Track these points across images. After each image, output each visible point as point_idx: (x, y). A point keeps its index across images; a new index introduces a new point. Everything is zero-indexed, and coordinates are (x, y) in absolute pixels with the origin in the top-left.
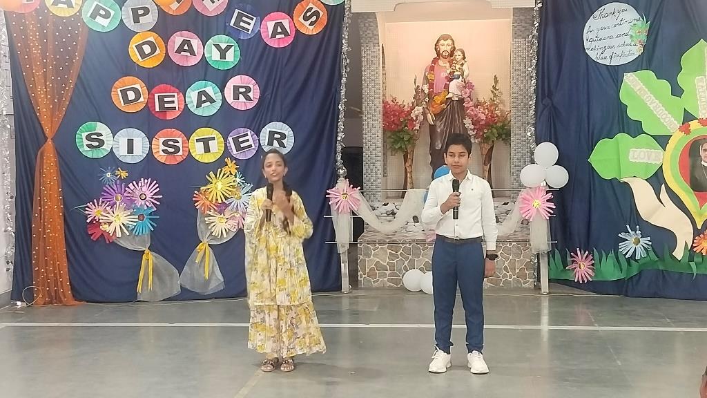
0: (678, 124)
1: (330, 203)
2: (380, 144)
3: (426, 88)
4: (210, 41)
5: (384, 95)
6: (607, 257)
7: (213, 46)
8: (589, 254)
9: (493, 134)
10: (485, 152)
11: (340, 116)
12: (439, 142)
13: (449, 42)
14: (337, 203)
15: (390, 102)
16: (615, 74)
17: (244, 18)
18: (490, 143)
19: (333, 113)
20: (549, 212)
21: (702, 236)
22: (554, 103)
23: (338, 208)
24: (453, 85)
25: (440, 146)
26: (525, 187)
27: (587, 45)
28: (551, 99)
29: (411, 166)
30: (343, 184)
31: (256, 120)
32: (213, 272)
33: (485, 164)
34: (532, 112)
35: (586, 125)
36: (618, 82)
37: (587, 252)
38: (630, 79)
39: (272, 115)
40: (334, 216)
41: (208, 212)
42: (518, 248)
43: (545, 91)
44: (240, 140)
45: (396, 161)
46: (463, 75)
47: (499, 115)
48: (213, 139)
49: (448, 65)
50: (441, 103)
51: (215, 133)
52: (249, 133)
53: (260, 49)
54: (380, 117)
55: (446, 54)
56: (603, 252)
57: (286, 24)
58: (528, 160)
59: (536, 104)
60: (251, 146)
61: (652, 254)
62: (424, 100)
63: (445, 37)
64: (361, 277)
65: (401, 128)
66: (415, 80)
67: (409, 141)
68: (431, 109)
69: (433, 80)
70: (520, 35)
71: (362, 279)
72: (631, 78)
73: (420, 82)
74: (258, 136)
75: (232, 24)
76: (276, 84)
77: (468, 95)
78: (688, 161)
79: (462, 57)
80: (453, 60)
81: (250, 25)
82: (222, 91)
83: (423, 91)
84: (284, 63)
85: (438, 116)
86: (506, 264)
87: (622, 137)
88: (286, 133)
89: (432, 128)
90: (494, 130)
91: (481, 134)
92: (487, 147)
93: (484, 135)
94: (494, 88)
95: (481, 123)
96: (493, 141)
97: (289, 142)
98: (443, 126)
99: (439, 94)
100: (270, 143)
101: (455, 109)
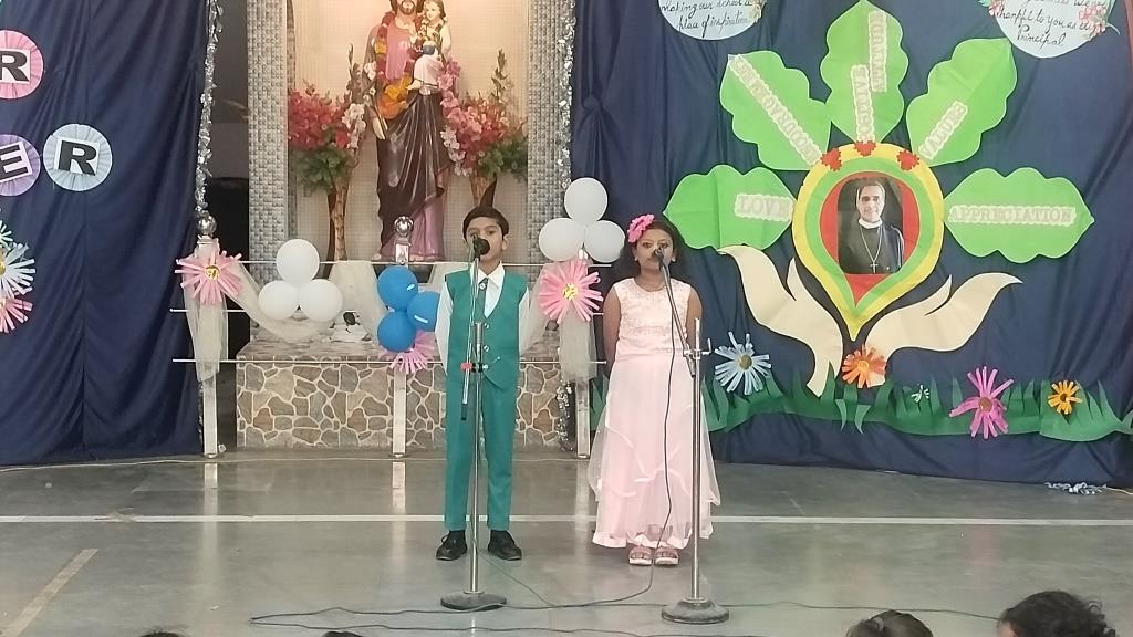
0: (819, 151)
1: (182, 285)
2: (282, 172)
3: (371, 70)
5: (290, 80)
9: (495, 161)
10: (481, 192)
11: (203, 118)
12: (395, 173)
14: (196, 285)
15: (303, 93)
16: (712, 56)
18: (490, 176)
21: (857, 353)
22: (604, 107)
23: (199, 295)
24: (423, 66)
25: (397, 180)
26: (550, 261)
28: (599, 99)
29: (342, 217)
30: (208, 248)
31: (36, 119)
34: (565, 121)
35: (661, 150)
36: (717, 73)
38: (737, 65)
39: (67, 112)
40: (190, 310)
42: (538, 374)
43: (587, 83)
44: (4, 158)
45: (313, 207)
46: (439, 48)
47: (507, 124)
49: (412, 27)
50: (400, 99)
52: (21, 144)
54: (281, 121)
58: (557, 209)
59: (573, 107)
60: (25, 170)
61: (772, 386)
62: (367, 91)
64: (242, 426)
65: (323, 144)
66: (351, 52)
67: (338, 168)
68: (381, 110)
69: (385, 55)
71: (244, 431)
72: (740, 65)
73: (360, 56)
74: (40, 149)
76: (77, 51)
77: (449, 84)
78: (837, 218)
79: (438, 12)
80: (421, 18)
83: (365, 74)
84: (94, 10)
85: (394, 122)
87: (724, 173)
88: (96, 146)
89: (382, 146)
90: (498, 154)
91: (473, 159)
92: (484, 184)
93: (479, 162)
94: (499, 74)
95: (473, 139)
96: (495, 174)
97: (103, 165)
98: (402, 141)
99: (394, 81)
100: (64, 166)
101: (426, 111)
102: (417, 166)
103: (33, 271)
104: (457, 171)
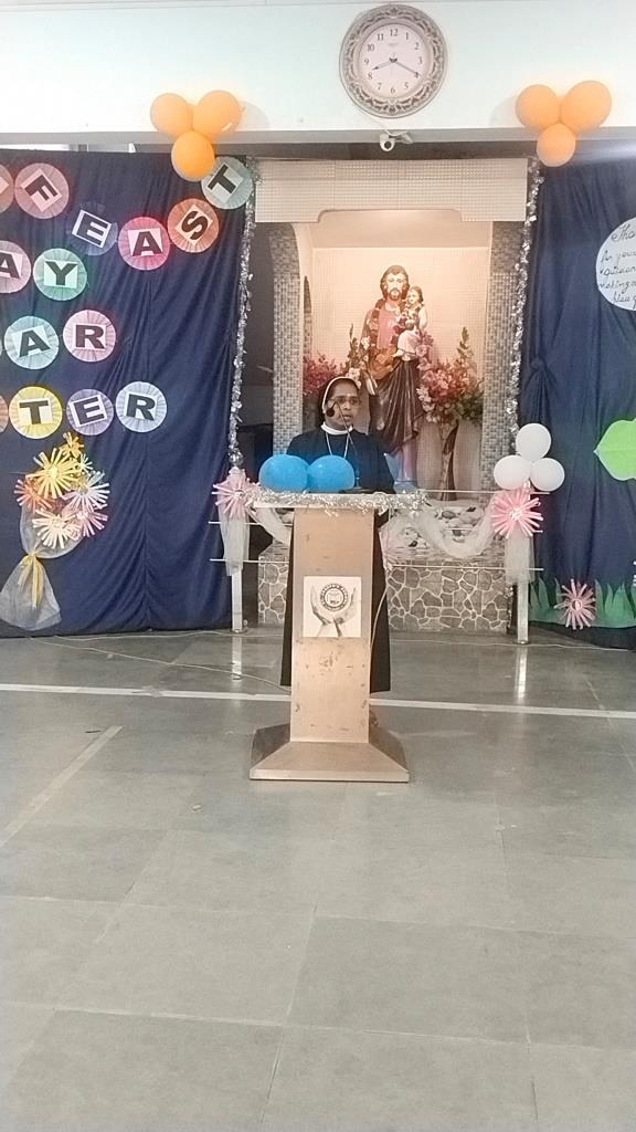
1: (217, 504)
2: (298, 419)
3: (366, 342)
4: (41, 257)
5: (306, 351)
6: (614, 593)
7: (46, 266)
8: (589, 588)
9: (458, 411)
10: (446, 435)
11: (236, 377)
12: (381, 419)
13: (401, 276)
14: (227, 504)
15: (316, 361)
17: (93, 224)
18: (453, 422)
19: (226, 373)
20: (534, 527)
22: (548, 366)
23: (229, 511)
24: (404, 338)
25: (383, 425)
26: (501, 489)
27: (600, 279)
28: (544, 360)
30: (236, 475)
31: (109, 377)
32: (44, 597)
33: (444, 452)
34: (515, 378)
35: (594, 400)
37: (585, 586)
39: (133, 372)
40: (222, 523)
41: (38, 511)
43: (533, 350)
44: (86, 406)
47: (468, 383)
48: (46, 403)
49: (398, 309)
50: (387, 364)
51: (48, 396)
52: (99, 397)
53: (118, 272)
54: (299, 381)
55: (397, 294)
56: (609, 587)
57: (156, 234)
58: (505, 448)
59: (522, 367)
60: (102, 416)
62: (362, 357)
63: (395, 270)
64: (262, 609)
66: (352, 330)
68: (372, 372)
69: (376, 331)
70: (502, 267)
71: (264, 612)
73: (358, 333)
74: (113, 401)
75: (75, 232)
76: (141, 324)
77: (424, 353)
79: (418, 298)
80: (405, 303)
81: (102, 235)
82: (59, 332)
83: (362, 346)
84: (153, 295)
85: (383, 382)
86: (468, 597)
88: (155, 399)
89: (373, 400)
90: (460, 405)
91: (441, 409)
92: (448, 428)
93: (446, 412)
94: (462, 345)
95: (441, 394)
96: (457, 421)
97: (160, 413)
98: (387, 396)
99: (383, 351)
100: (131, 413)
101: (406, 373)
102: (398, 414)
103: (108, 492)
104: (429, 418)
